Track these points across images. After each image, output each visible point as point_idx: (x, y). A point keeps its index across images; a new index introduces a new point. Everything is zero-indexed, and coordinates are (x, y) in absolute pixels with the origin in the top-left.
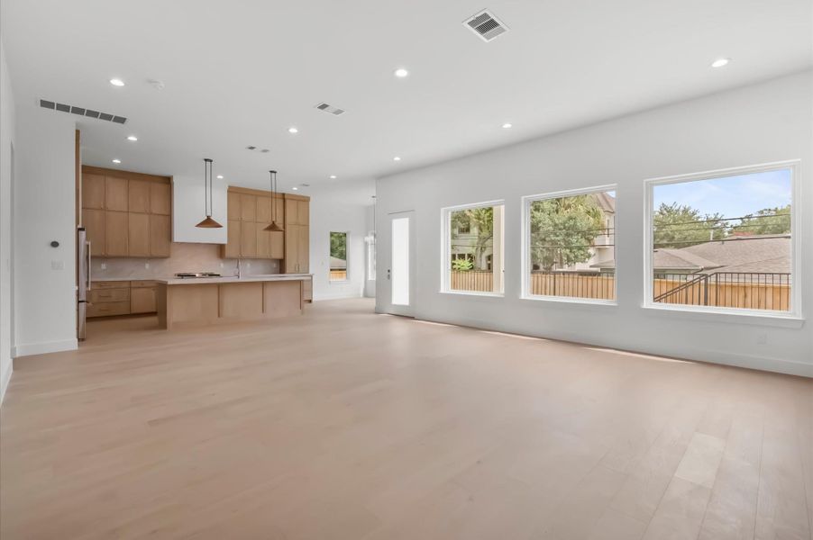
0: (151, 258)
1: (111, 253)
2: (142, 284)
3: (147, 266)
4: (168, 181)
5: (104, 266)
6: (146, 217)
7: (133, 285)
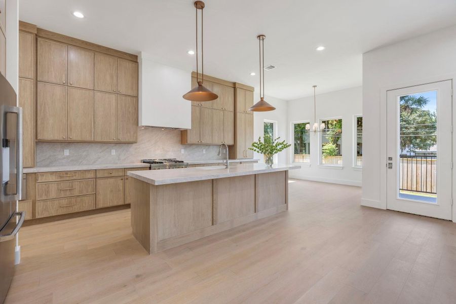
0: (118, 143)
1: (75, 136)
2: (110, 174)
3: (114, 152)
4: (134, 59)
5: (67, 152)
6: (113, 97)
7: (98, 176)
